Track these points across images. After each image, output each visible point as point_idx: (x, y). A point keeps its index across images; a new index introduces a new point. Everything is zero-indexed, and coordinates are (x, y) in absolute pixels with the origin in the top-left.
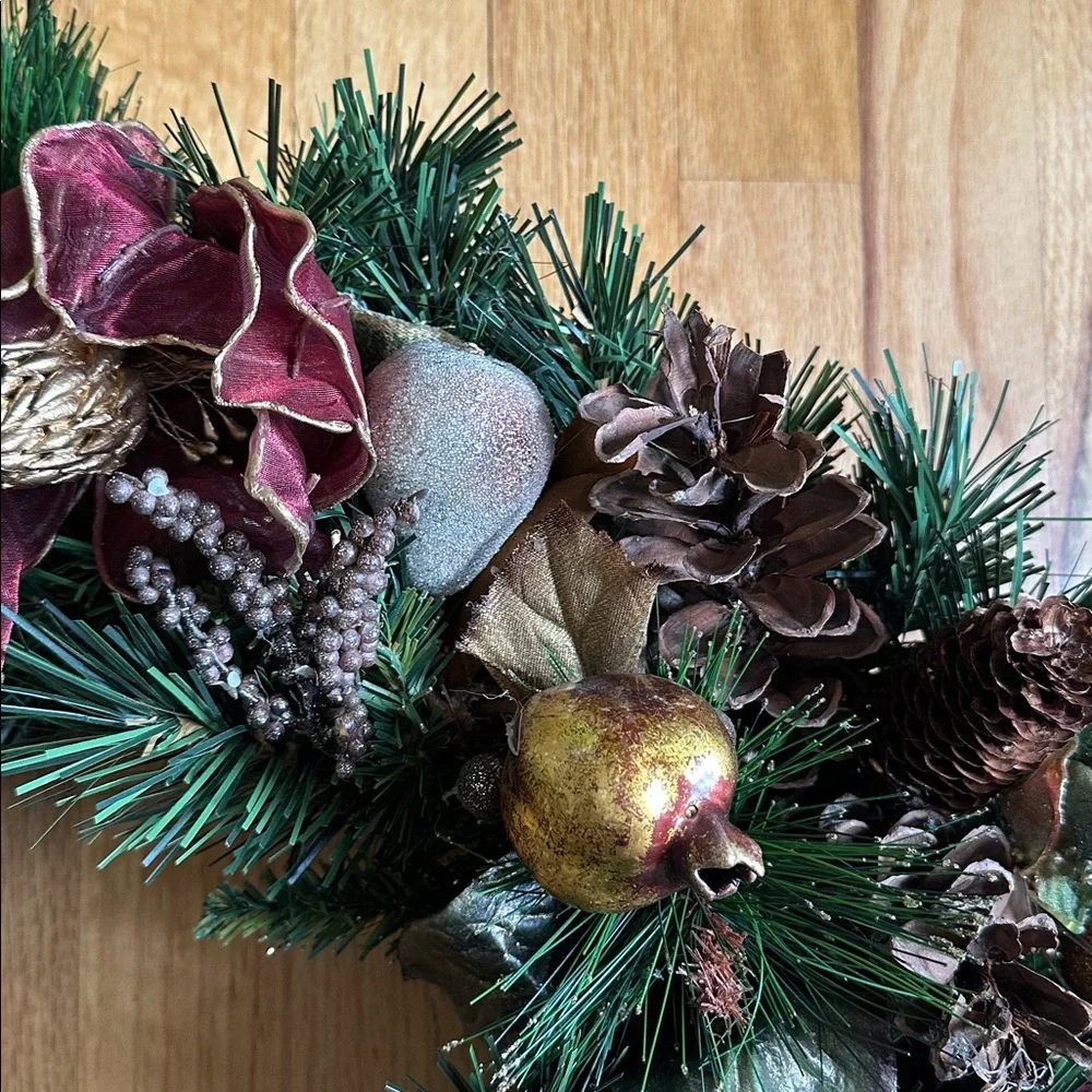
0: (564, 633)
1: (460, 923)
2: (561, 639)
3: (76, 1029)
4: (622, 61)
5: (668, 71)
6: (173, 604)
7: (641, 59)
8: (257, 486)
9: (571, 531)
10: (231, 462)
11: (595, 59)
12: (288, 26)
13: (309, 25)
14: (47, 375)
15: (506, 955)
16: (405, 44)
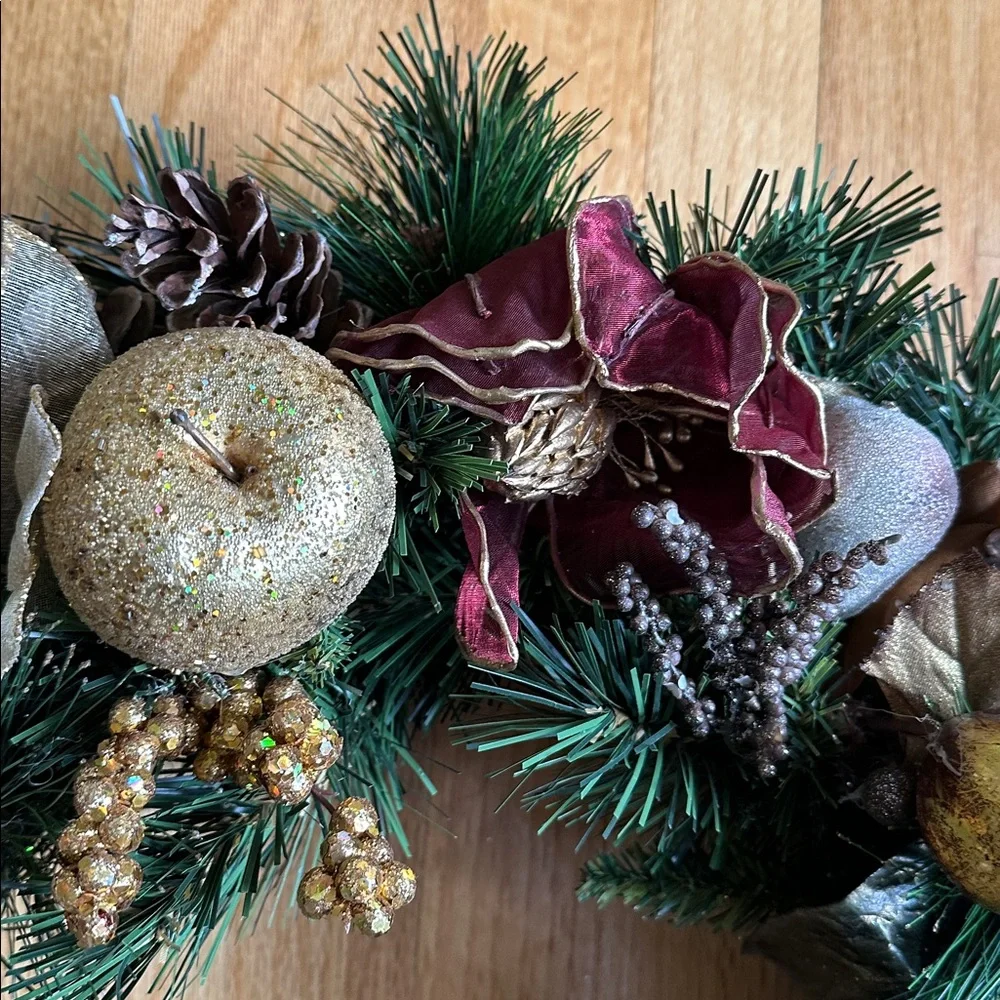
0: (955, 664)
1: (853, 914)
2: (952, 668)
3: (416, 967)
4: (931, 147)
5: (970, 160)
6: (643, 614)
7: (948, 149)
8: (770, 524)
9: (981, 575)
10: (669, 490)
11: (908, 146)
12: (648, 101)
13: (665, 102)
14: (555, 410)
15: (890, 945)
16: (746, 122)
